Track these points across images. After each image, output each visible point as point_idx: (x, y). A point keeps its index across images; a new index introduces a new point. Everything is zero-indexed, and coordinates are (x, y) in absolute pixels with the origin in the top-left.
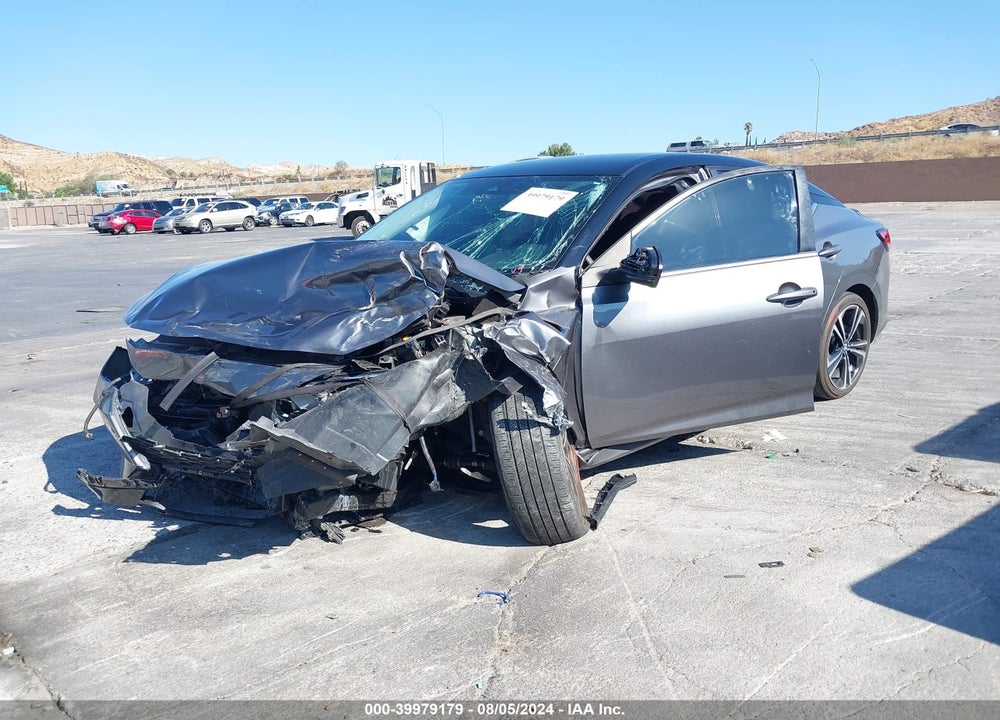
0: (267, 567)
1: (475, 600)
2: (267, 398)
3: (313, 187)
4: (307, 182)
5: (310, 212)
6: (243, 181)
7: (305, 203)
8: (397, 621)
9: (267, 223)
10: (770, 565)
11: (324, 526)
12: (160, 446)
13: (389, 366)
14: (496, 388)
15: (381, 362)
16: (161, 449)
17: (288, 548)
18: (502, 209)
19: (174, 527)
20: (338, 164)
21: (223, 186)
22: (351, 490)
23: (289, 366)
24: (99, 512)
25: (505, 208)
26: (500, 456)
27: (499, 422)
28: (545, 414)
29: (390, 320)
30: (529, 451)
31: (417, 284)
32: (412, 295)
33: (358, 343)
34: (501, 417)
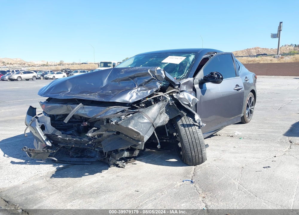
0: (103, 177)
1: (182, 183)
2: (104, 118)
3: (53, 68)
4: (51, 66)
5: (54, 75)
6: (29, 66)
7: (52, 72)
8: (161, 191)
9: (40, 78)
10: (266, 167)
11: (118, 163)
12: (60, 137)
13: (143, 107)
14: (180, 114)
15: (141, 106)
16: (60, 138)
17: (107, 171)
18: (162, 62)
19: (61, 166)
20: (61, 61)
21: (23, 67)
22: (128, 150)
23: (111, 107)
24: (29, 163)
25: (163, 62)
26: (182, 136)
27: (181, 125)
28: (196, 122)
29: (145, 91)
30: (192, 134)
31: (153, 80)
32: (151, 84)
33: (135, 99)
34: (181, 124)
